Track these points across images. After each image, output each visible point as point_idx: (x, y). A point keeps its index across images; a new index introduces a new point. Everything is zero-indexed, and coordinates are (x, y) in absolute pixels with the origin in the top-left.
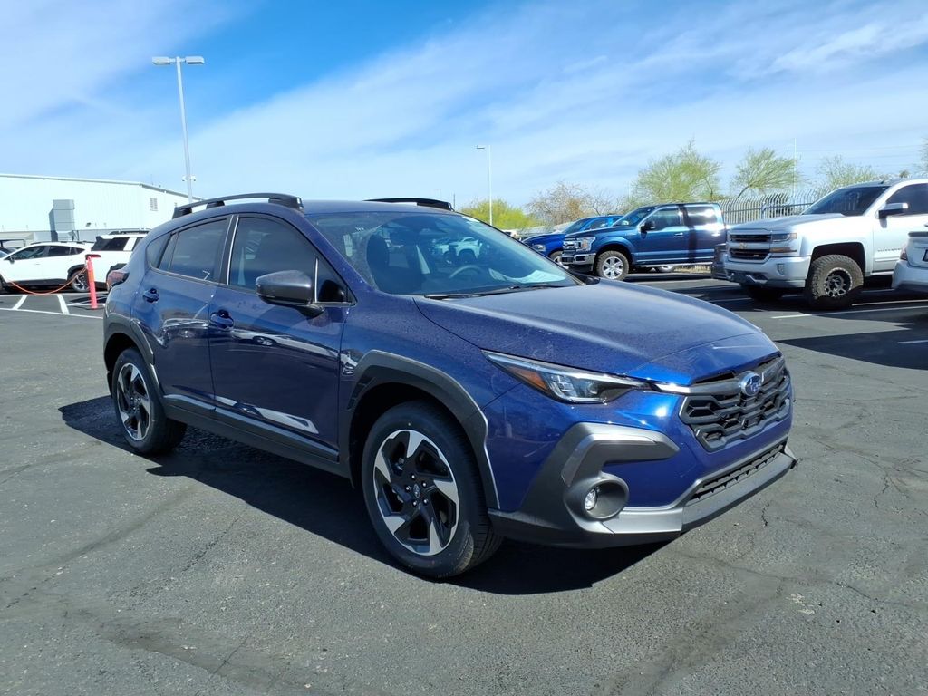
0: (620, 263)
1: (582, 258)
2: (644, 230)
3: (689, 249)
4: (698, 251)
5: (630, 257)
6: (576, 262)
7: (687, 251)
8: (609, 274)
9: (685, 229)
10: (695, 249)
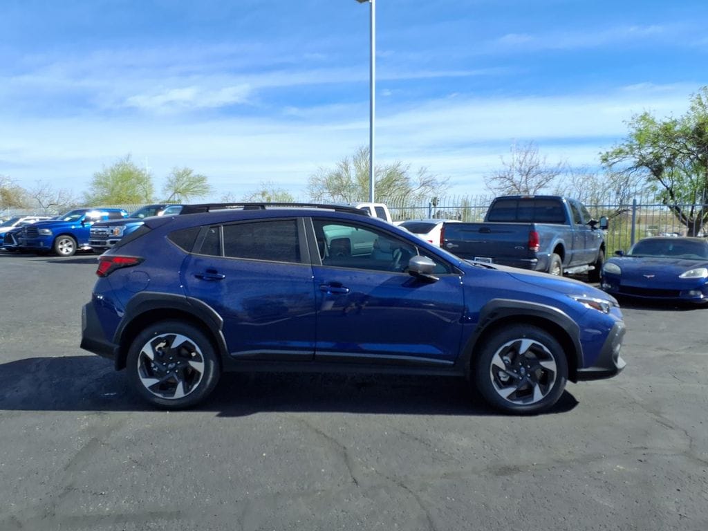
1: (114, 242)
6: (108, 245)
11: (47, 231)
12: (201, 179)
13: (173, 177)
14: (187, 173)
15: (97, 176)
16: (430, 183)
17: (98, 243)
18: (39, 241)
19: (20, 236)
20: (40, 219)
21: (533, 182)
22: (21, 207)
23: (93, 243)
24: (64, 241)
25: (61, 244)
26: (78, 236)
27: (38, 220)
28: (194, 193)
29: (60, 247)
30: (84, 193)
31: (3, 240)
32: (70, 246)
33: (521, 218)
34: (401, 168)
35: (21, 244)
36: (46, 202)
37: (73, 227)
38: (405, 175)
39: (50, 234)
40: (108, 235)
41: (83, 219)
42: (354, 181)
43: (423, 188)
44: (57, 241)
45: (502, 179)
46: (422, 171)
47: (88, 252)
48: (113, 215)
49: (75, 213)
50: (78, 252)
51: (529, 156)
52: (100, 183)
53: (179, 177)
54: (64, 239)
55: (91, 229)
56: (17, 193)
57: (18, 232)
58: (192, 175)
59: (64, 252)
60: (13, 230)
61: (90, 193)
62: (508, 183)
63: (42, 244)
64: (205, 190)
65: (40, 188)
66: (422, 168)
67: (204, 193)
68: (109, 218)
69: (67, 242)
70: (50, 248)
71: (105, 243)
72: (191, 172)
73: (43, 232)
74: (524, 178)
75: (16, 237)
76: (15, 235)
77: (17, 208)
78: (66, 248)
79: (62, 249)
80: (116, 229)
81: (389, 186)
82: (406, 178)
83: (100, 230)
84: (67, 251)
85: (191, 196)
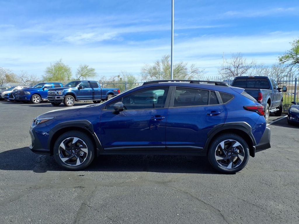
0: (72, 100)
1: (59, 98)
2: (79, 89)
3: (93, 95)
4: (95, 96)
5: (75, 97)
6: (56, 99)
7: (92, 96)
8: (69, 103)
9: (91, 89)
10: (94, 95)
11: (28, 92)
12: (92, 70)
13: (80, 69)
14: (86, 67)
15: (48, 68)
16: (196, 71)
17: (52, 98)
18: (25, 97)
19: (16, 95)
20: (24, 87)
21: (240, 71)
22: (14, 82)
23: (49, 98)
24: (35, 97)
25: (34, 98)
26: (41, 95)
27: (23, 88)
28: (89, 76)
29: (34, 99)
30: (43, 76)
31: (9, 96)
32: (38, 99)
33: (249, 86)
34: (183, 65)
35: (17, 98)
36: (25, 80)
37: (38, 91)
38: (185, 68)
39: (30, 94)
40: (56, 94)
41: (44, 87)
42: (162, 70)
43: (192, 73)
44: (32, 97)
45: (226, 69)
46: (192, 66)
47: (46, 102)
48: (56, 85)
49: (39, 84)
50: (42, 102)
51: (238, 60)
52: (49, 72)
53: (83, 69)
54: (35, 96)
55: (48, 92)
56: (13, 76)
57: (15, 93)
58: (88, 68)
59: (35, 102)
60: (13, 92)
61: (45, 76)
62: (229, 71)
63: (26, 98)
64: (94, 75)
65: (23, 74)
66: (193, 64)
67: (93, 76)
68: (55, 87)
69: (37, 97)
70: (30, 100)
71: (55, 98)
72: (88, 66)
73: (27, 93)
74: (236, 69)
75: (15, 95)
76: (14, 94)
77: (13, 83)
78: (36, 100)
79: (34, 100)
80: (59, 92)
81: (178, 72)
82: (186, 69)
83: (52, 92)
84: (37, 101)
85: (88, 77)
